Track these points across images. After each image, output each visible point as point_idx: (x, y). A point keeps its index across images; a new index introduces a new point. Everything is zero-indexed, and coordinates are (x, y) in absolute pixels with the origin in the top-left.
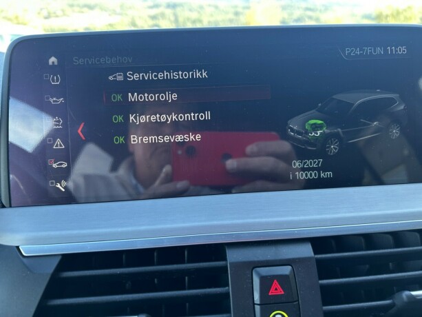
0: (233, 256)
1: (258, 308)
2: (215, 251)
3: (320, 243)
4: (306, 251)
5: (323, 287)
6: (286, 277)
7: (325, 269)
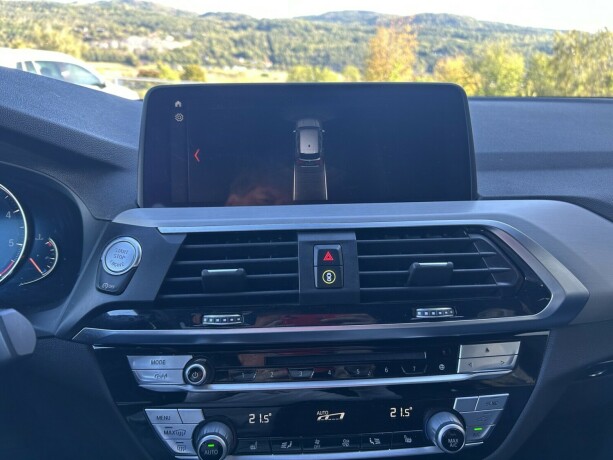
0: (301, 238)
1: (316, 269)
2: (291, 234)
3: (361, 233)
4: (352, 237)
5: (360, 259)
6: (336, 250)
7: (362, 249)
